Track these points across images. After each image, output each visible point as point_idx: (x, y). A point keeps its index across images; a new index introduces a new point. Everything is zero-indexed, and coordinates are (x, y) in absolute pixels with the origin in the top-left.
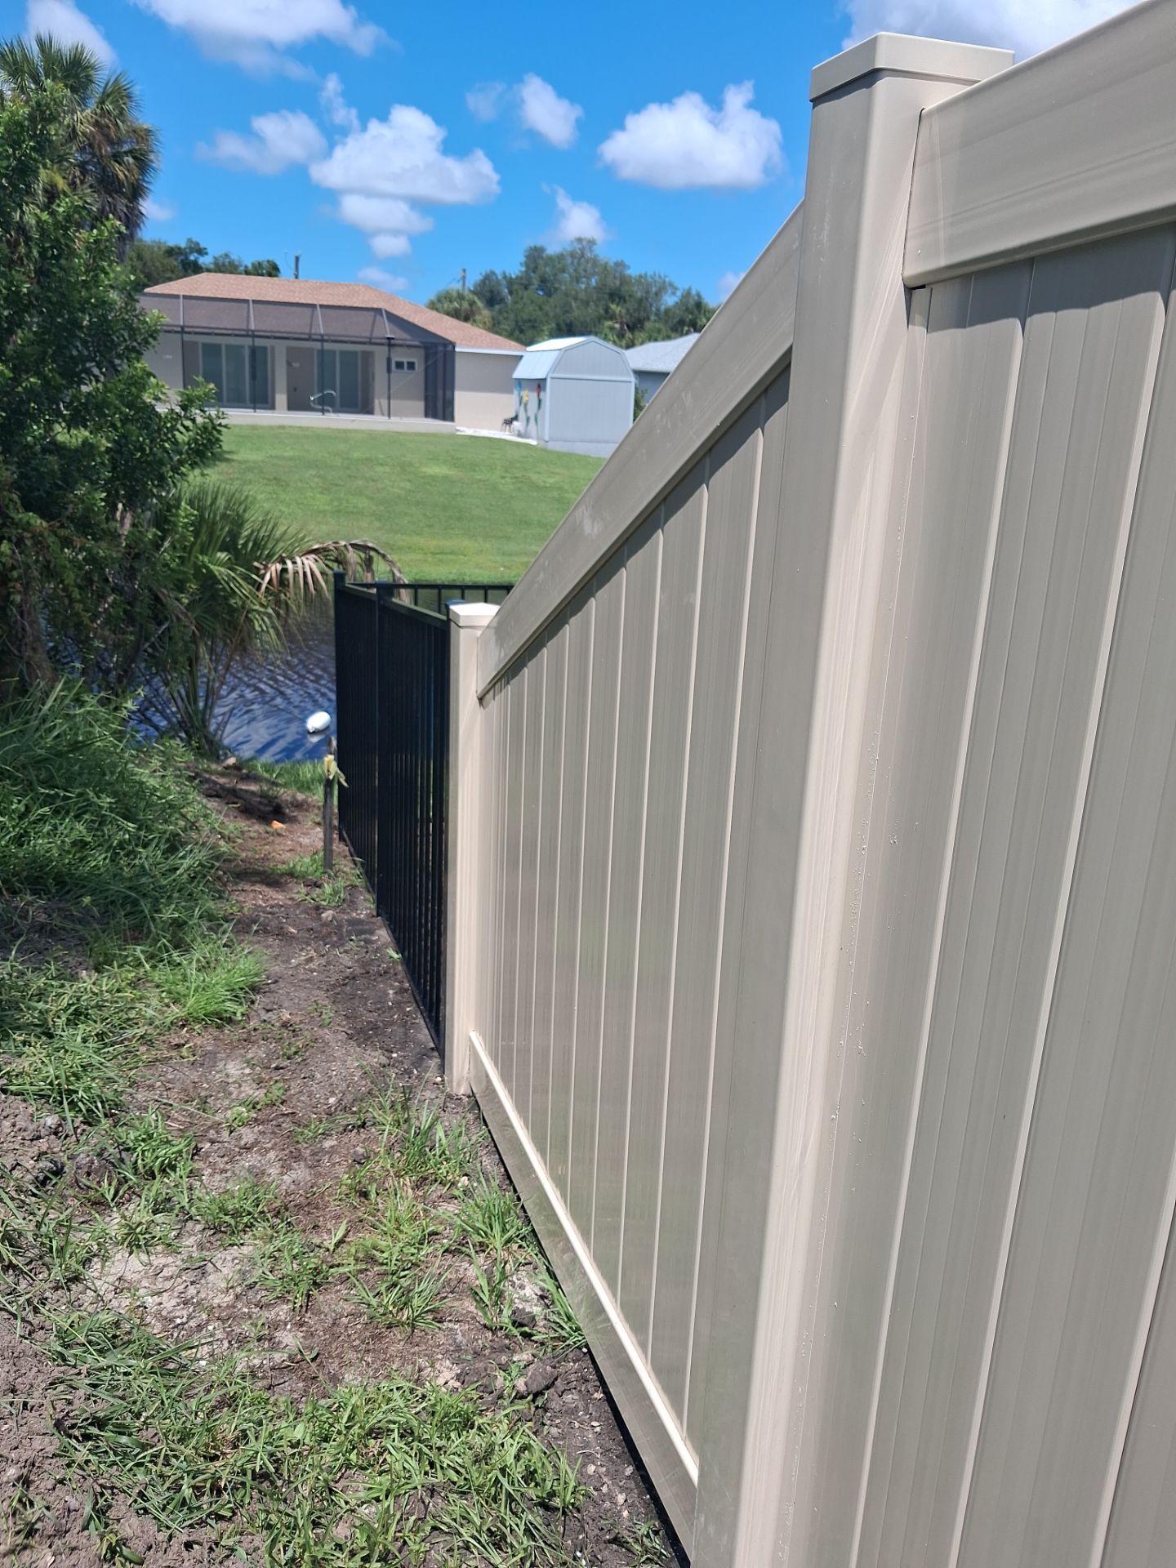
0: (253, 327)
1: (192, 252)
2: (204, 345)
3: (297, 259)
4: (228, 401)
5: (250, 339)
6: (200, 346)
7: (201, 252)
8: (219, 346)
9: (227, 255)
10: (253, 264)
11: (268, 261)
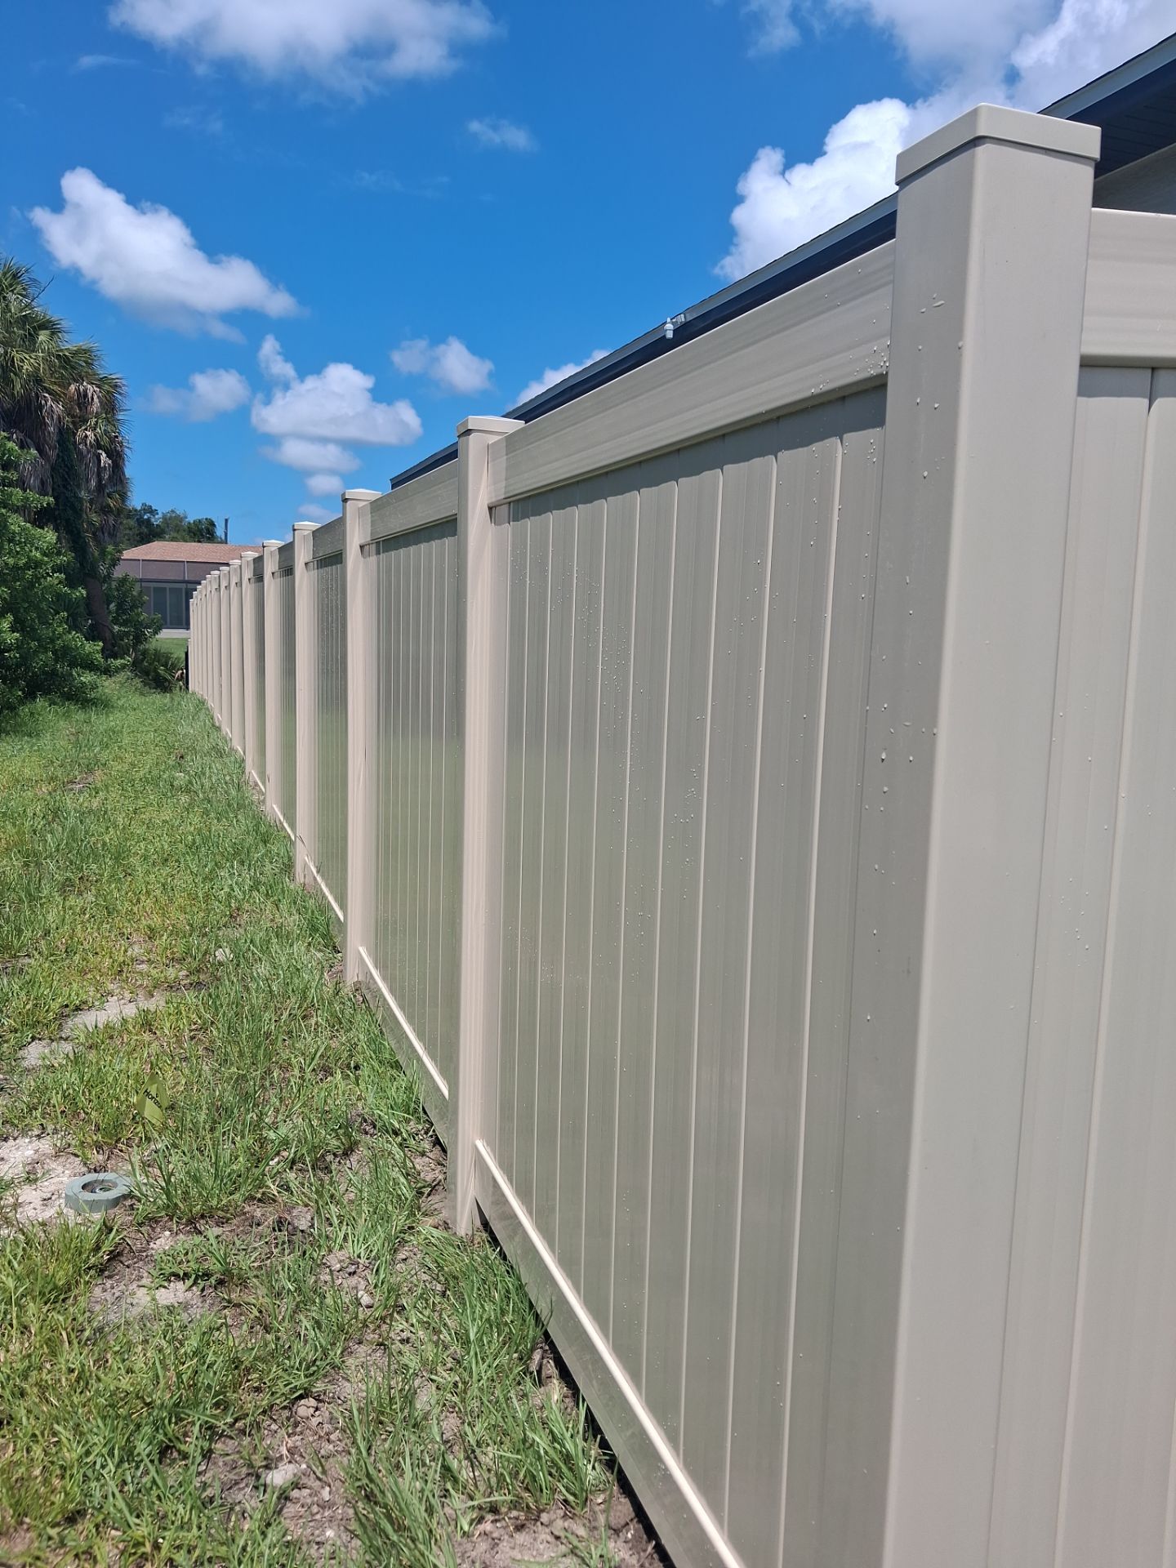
0: (186, 579)
1: (145, 513)
2: (154, 588)
3: (226, 521)
4: (171, 624)
5: (185, 584)
6: (152, 589)
7: (152, 512)
8: (165, 588)
9: (173, 511)
10: (194, 521)
11: (206, 519)
